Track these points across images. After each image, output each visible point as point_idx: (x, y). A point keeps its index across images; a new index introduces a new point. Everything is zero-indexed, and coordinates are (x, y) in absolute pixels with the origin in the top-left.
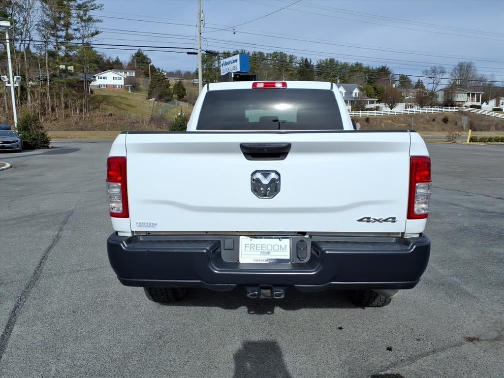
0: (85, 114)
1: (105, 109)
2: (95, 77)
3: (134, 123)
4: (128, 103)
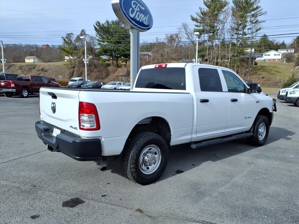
0: (247, 77)
1: (261, 74)
2: (262, 55)
3: (277, 82)
4: (277, 70)
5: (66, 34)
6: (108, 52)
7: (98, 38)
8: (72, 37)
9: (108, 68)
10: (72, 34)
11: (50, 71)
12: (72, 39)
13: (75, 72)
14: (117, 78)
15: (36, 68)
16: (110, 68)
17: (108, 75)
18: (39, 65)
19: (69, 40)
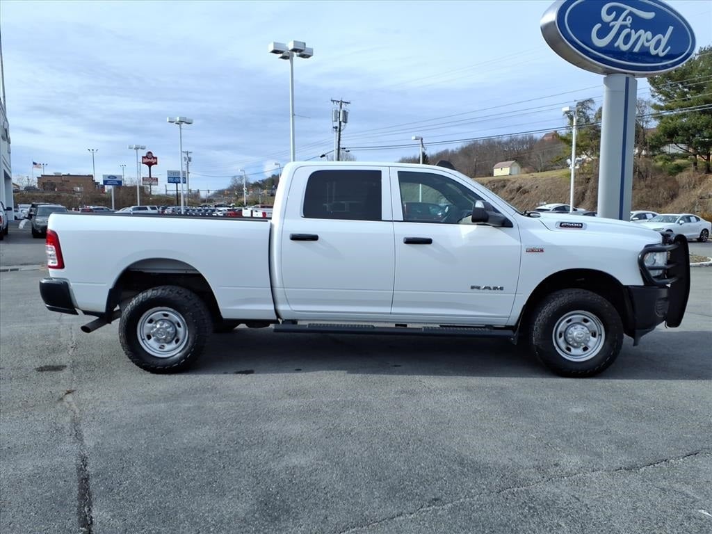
5: (576, 103)
6: (678, 135)
7: (656, 101)
8: (589, 108)
9: (678, 177)
10: (590, 101)
11: (533, 192)
12: (589, 112)
13: (588, 191)
14: (700, 202)
15: (506, 188)
16: (683, 177)
17: (673, 196)
18: (515, 178)
19: (582, 117)
